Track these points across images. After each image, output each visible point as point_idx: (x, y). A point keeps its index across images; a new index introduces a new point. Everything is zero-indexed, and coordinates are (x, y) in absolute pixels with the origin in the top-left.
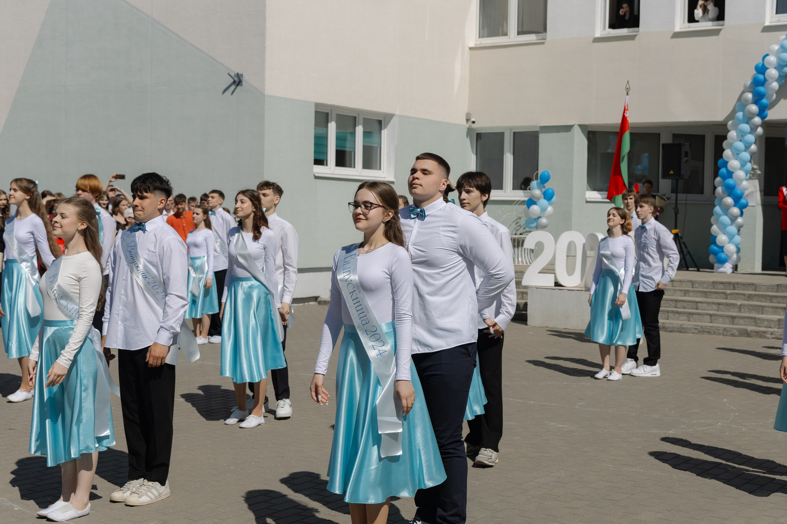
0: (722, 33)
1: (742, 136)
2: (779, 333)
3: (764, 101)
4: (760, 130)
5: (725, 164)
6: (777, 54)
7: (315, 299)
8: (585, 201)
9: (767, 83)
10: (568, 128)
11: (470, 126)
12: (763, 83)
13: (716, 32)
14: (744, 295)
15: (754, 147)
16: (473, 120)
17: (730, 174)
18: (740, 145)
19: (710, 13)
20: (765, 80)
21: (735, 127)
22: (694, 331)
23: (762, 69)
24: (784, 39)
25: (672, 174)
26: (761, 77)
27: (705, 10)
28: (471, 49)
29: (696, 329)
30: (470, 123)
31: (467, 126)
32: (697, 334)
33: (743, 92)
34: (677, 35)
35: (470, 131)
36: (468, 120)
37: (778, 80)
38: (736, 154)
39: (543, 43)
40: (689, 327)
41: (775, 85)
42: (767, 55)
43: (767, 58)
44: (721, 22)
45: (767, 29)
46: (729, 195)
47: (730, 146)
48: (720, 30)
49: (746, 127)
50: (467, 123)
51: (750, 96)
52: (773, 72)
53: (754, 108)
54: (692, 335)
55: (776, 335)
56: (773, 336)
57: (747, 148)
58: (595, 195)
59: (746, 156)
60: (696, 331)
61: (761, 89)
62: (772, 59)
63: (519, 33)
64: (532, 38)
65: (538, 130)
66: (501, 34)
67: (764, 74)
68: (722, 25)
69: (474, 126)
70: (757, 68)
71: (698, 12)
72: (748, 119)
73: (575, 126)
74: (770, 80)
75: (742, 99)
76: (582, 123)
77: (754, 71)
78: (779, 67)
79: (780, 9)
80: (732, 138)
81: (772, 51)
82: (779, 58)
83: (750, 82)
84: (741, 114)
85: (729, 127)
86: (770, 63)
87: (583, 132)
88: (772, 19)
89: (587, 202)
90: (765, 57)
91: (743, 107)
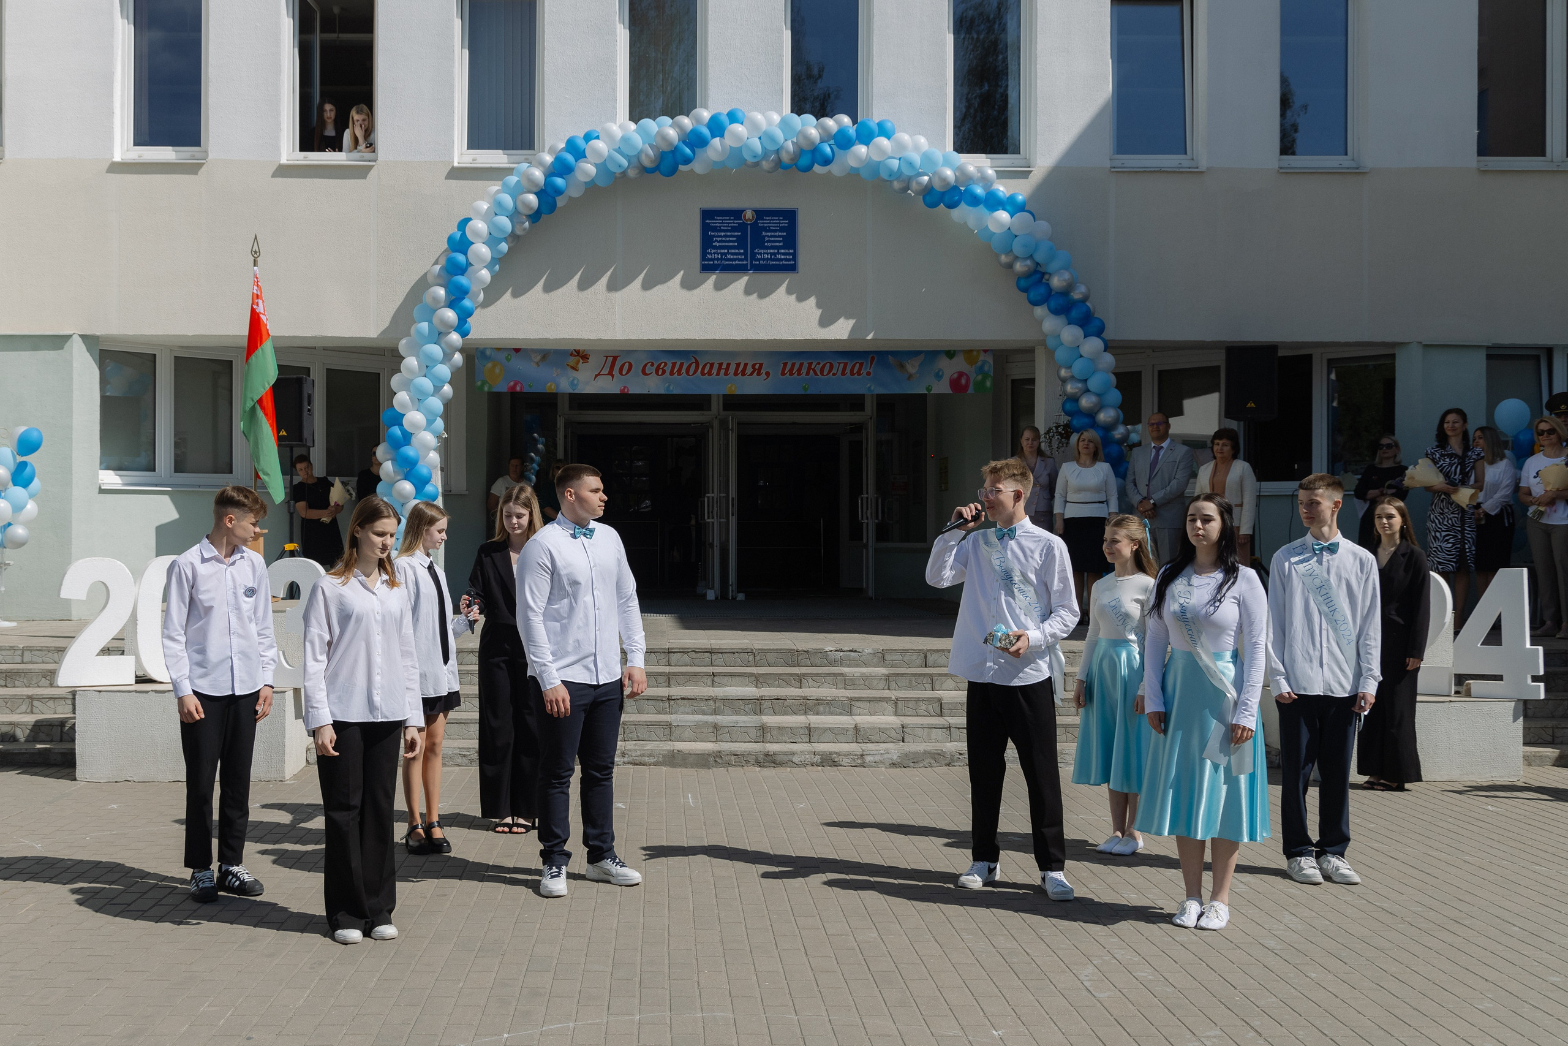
0: (373, 173)
1: (427, 367)
2: (639, 753)
3: (467, 303)
4: (458, 357)
5: (398, 419)
6: (487, 217)
8: (98, 491)
9: (470, 269)
10: (56, 341)
12: (462, 270)
13: (361, 172)
15: (447, 389)
17: (407, 437)
18: (426, 383)
20: (469, 264)
21: (416, 349)
22: (459, 760)
23: (460, 244)
24: (498, 192)
25: (284, 436)
26: (461, 258)
29: (464, 756)
32: (466, 766)
33: (422, 285)
34: (284, 171)
37: (490, 267)
38: (419, 400)
40: (450, 753)
41: (485, 274)
42: (466, 221)
43: (471, 223)
45: (457, 173)
46: (406, 479)
47: (407, 385)
48: (372, 166)
49: (436, 350)
51: (441, 292)
52: (482, 250)
53: (450, 315)
54: (457, 769)
55: (632, 756)
56: (626, 760)
57: (437, 389)
58: (110, 479)
59: (436, 404)
60: (465, 761)
61: (461, 280)
62: (480, 226)
67: (465, 254)
68: (375, 161)
70: (450, 239)
72: (438, 336)
73: (74, 336)
74: (476, 266)
75: (427, 298)
76: (88, 333)
77: (446, 246)
78: (492, 241)
79: (476, 142)
80: (410, 371)
81: (477, 212)
82: (492, 225)
83: (438, 267)
84: (424, 326)
85: (402, 350)
86: (477, 234)
87: (88, 350)
88: (461, 155)
89: (102, 491)
90: (464, 223)
91: (430, 313)
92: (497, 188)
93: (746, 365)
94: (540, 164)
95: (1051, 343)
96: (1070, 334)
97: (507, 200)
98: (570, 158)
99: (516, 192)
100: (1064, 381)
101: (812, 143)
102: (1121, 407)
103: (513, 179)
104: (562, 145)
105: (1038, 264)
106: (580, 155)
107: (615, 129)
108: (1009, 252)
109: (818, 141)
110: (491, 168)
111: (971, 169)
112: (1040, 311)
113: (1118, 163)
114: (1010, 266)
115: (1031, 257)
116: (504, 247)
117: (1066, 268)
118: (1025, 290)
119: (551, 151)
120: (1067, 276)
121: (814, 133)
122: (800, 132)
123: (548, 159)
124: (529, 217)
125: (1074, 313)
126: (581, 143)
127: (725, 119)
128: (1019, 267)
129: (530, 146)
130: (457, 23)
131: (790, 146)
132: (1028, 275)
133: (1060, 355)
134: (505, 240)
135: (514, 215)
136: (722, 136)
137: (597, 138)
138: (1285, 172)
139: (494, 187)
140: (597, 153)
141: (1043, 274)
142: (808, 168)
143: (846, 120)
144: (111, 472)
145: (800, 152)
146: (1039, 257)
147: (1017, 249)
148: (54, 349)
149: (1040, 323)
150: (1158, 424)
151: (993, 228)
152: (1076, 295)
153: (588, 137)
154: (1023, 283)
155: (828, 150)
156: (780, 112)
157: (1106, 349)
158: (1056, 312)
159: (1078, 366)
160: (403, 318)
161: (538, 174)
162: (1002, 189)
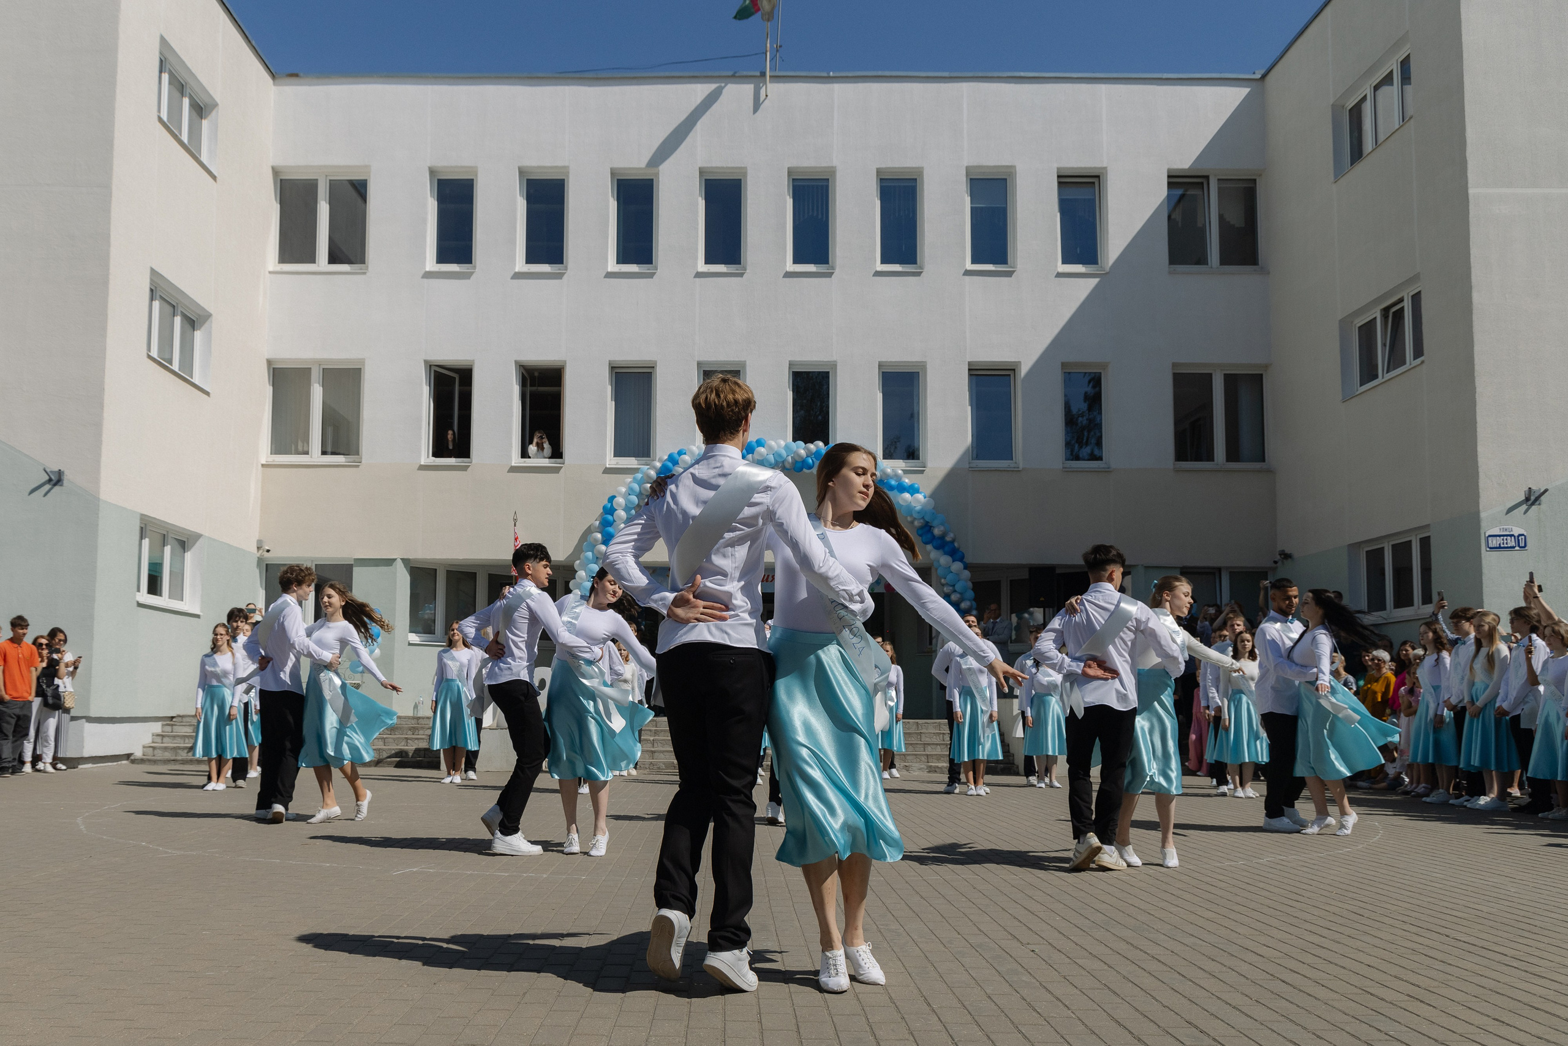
0: (562, 470)
6: (624, 496)
7: (128, 756)
8: (407, 644)
10: (389, 562)
11: (261, 555)
12: (610, 524)
13: (556, 470)
14: (650, 731)
16: (267, 548)
19: (545, 450)
20: (614, 521)
21: (584, 566)
23: (610, 510)
24: (631, 482)
26: (610, 517)
27: (540, 447)
28: (263, 465)
30: (261, 551)
31: (258, 555)
33: (589, 531)
34: (514, 469)
35: (260, 560)
36: (258, 548)
39: (358, 466)
42: (613, 497)
43: (616, 499)
44: (559, 460)
45: (608, 470)
48: (562, 467)
50: (258, 551)
51: (599, 536)
52: (621, 514)
58: (414, 638)
61: (610, 529)
62: (620, 500)
63: (324, 453)
64: (340, 459)
65: (353, 563)
66: (293, 452)
67: (613, 516)
68: (564, 464)
69: (266, 555)
70: (604, 508)
71: (532, 449)
73: (397, 559)
74: (618, 522)
75: (590, 538)
76: (405, 557)
77: (602, 511)
78: (627, 509)
79: (618, 453)
80: (581, 578)
81: (620, 494)
82: (628, 501)
83: (598, 523)
84: (590, 554)
85: (576, 568)
86: (619, 505)
87: (405, 567)
88: (611, 461)
89: (410, 644)
90: (612, 499)
91: (592, 547)
92: (630, 480)
93: (768, 576)
94: (654, 468)
95: (935, 564)
96: (944, 560)
97: (636, 487)
98: (670, 464)
99: (641, 483)
100: (943, 585)
101: (802, 458)
102: (975, 600)
103: (639, 476)
104: (666, 457)
105: (928, 522)
106: (675, 463)
107: (694, 448)
108: (911, 516)
109: (805, 456)
110: (627, 468)
111: (889, 470)
112: (929, 547)
113: (972, 465)
114: (912, 522)
115: (923, 518)
116: (633, 512)
117: (942, 524)
118: (921, 536)
119: (660, 460)
120: (942, 528)
121: (803, 452)
122: (795, 452)
123: (658, 465)
124: (647, 496)
125: (947, 548)
126: (676, 456)
127: (755, 444)
128: (916, 523)
129: (648, 455)
130: (609, 388)
131: (790, 459)
132: (921, 528)
133: (940, 571)
134: (634, 508)
135: (639, 495)
136: (753, 453)
137: (685, 454)
138: (1066, 470)
139: (629, 479)
140: (685, 462)
141: (931, 527)
142: (801, 470)
143: (821, 444)
144: (414, 634)
145: (795, 462)
146: (927, 519)
147: (915, 515)
148: (387, 566)
149: (929, 553)
150: (995, 610)
151: (901, 502)
152: (948, 539)
153: (680, 453)
154: (920, 532)
155: (811, 461)
156: (785, 440)
157: (966, 567)
158: (937, 548)
159: (950, 577)
160: (578, 550)
161: (653, 473)
162: (907, 481)
